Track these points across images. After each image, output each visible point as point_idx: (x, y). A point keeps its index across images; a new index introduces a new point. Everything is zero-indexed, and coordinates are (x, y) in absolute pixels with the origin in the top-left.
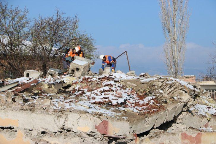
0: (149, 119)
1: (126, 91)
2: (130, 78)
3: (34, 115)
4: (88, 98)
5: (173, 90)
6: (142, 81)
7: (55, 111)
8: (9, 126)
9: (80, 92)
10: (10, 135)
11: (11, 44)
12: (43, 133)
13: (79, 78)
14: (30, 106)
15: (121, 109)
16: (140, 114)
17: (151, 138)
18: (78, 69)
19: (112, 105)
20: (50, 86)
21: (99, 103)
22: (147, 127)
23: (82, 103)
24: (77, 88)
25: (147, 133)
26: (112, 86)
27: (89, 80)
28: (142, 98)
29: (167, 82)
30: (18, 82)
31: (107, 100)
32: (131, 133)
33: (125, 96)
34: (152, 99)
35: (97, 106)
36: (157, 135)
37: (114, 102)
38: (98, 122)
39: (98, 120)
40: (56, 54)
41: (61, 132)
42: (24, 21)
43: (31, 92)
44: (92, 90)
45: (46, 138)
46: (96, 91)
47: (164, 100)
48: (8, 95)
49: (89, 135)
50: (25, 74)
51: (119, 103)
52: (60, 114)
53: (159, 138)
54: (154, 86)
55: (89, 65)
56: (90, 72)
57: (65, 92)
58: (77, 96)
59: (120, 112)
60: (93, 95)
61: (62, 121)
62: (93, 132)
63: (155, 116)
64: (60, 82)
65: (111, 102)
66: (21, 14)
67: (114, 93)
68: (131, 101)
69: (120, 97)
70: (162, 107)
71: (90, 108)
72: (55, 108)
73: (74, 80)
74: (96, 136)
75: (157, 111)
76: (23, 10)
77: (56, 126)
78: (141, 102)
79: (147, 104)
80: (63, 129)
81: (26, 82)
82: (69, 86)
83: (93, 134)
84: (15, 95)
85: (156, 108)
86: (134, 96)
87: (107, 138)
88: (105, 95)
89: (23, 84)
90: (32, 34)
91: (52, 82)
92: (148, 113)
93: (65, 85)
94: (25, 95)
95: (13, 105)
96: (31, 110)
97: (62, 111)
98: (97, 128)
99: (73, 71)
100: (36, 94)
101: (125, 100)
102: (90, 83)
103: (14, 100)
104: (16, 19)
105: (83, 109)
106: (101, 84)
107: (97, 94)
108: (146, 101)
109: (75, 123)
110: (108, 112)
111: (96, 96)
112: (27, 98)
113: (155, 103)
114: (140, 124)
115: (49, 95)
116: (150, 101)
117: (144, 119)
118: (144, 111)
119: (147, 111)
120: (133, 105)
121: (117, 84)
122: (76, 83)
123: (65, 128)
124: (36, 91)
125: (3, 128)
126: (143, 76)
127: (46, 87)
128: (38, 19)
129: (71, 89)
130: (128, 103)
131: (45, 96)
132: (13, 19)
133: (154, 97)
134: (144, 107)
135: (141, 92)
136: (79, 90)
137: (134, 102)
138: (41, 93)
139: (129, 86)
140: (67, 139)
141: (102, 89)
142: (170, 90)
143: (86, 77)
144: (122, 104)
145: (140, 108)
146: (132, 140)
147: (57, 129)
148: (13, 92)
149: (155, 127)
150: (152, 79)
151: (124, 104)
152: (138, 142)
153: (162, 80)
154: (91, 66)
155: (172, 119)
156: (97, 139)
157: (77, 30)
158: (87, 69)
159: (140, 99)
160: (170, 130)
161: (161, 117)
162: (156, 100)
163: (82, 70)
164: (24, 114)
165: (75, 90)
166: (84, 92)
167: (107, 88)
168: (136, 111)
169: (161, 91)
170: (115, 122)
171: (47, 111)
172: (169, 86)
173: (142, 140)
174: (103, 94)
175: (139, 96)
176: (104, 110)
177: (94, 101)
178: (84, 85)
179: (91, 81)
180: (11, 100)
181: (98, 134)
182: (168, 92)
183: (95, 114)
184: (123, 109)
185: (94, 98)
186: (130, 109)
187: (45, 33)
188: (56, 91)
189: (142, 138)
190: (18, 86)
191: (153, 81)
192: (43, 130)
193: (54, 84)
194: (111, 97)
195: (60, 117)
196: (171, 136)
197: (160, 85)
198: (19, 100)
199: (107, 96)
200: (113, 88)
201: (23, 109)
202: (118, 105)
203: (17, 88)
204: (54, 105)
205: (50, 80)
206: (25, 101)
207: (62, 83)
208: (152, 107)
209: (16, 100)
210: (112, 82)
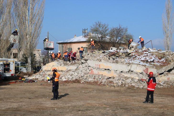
0: (164, 68)
1: (153, 56)
2: (155, 51)
3: (118, 65)
4: (138, 59)
5: (173, 56)
6: (160, 52)
7: (126, 63)
8: (108, 69)
9: (135, 56)
10: (109, 72)
11: (102, 37)
12: (122, 72)
13: (134, 51)
14: (116, 61)
15: (152, 63)
16: (160, 66)
17: (165, 75)
18: (133, 47)
19: (148, 62)
20: (122, 53)
21: (143, 61)
22: (163, 71)
23: (136, 60)
24: (133, 55)
25: (163, 73)
26: (148, 54)
27: (138, 51)
28: (160, 59)
29: (171, 53)
30: (110, 52)
31: (146, 60)
32: (157, 73)
33: (153, 58)
34: (165, 60)
35: (142, 62)
36: (167, 74)
37: (149, 61)
38: (145, 68)
39: (144, 67)
40: (118, 41)
41: (129, 72)
42: (107, 29)
43: (115, 56)
44: (139, 56)
45: (123, 74)
46: (141, 56)
47: (169, 60)
48: (107, 57)
49: (141, 73)
50: (111, 49)
51: (151, 61)
52: (128, 65)
53: (168, 75)
54: (165, 54)
55: (137, 46)
56: (137, 49)
57: (128, 56)
58: (134, 58)
59: (152, 64)
60: (140, 58)
61: (129, 68)
62: (142, 72)
63: (166, 67)
64: (126, 52)
65: (148, 61)
66: (106, 26)
67: (149, 57)
68: (156, 60)
69: (151, 58)
70: (169, 63)
71: (139, 62)
72: (126, 62)
73: (132, 51)
74: (143, 74)
75: (167, 65)
76: (107, 24)
77: (127, 69)
78: (160, 61)
79: (163, 62)
80: (130, 71)
81: (113, 52)
82: (130, 54)
83: (142, 73)
84: (109, 56)
85: (166, 63)
86: (157, 58)
87: (148, 75)
88: (145, 57)
89: (112, 52)
90: (110, 33)
91: (123, 52)
92: (164, 65)
93: (128, 53)
94: (113, 57)
95: (109, 61)
96: (116, 63)
97: (129, 64)
98: (144, 71)
99: (131, 48)
100: (117, 57)
101: (154, 60)
102: (138, 53)
103: (109, 59)
104: (104, 28)
105: (137, 63)
106: (143, 53)
107: (142, 57)
108: (162, 60)
109: (135, 68)
110: (148, 65)
111: (141, 58)
112: (114, 58)
113: (166, 61)
114: (160, 70)
115: (122, 57)
116: (163, 61)
117: (162, 68)
118: (162, 64)
119: (163, 64)
120: (157, 62)
121: (149, 53)
122: (133, 53)
123: (131, 70)
124: (117, 55)
125: (105, 69)
126: (159, 50)
127: (121, 54)
128: (112, 28)
129: (131, 55)
130: (155, 61)
131: (121, 57)
132: (103, 28)
133: (165, 59)
134: (161, 63)
135: (160, 57)
136: (134, 55)
137: (157, 61)
138: (119, 56)
139: (155, 54)
140: (131, 75)
141: (144, 55)
142: (172, 56)
143: (137, 50)
144: (152, 61)
145: (160, 63)
146: (157, 76)
147: (127, 71)
148: (108, 55)
149: (166, 71)
150: (164, 52)
151: (153, 61)
152: (160, 77)
153: (168, 52)
154: (138, 46)
155: (173, 68)
156: (144, 75)
157: (127, 32)
158: (136, 47)
159: (160, 60)
160: (171, 72)
161: (169, 67)
162: (166, 60)
163: (134, 47)
164: (114, 64)
165: (132, 55)
166: (136, 56)
167: (146, 55)
168: (158, 64)
169: (168, 57)
170: (151, 69)
171: (123, 63)
172: (171, 55)
173: (161, 76)
174: (144, 57)
175: (159, 58)
176: (145, 64)
177: (141, 60)
178: (136, 53)
179: (139, 52)
180: (108, 59)
181: (144, 73)
182: (171, 57)
183: (143, 65)
184: (153, 63)
185: (141, 59)
186: (156, 64)
187: (114, 33)
188: (125, 55)
189: (161, 75)
190: (110, 53)
191: (165, 52)
192: (122, 71)
193: (124, 53)
194: (148, 59)
195: (128, 66)
196: (173, 75)
197: (168, 54)
198: (111, 59)
199: (146, 58)
200: (148, 55)
201: (113, 62)
202: (151, 62)
203: (110, 54)
204: (125, 61)
205: (122, 51)
206: (114, 59)
207: (127, 52)
208: (165, 63)
209: (110, 59)
210: (147, 53)
